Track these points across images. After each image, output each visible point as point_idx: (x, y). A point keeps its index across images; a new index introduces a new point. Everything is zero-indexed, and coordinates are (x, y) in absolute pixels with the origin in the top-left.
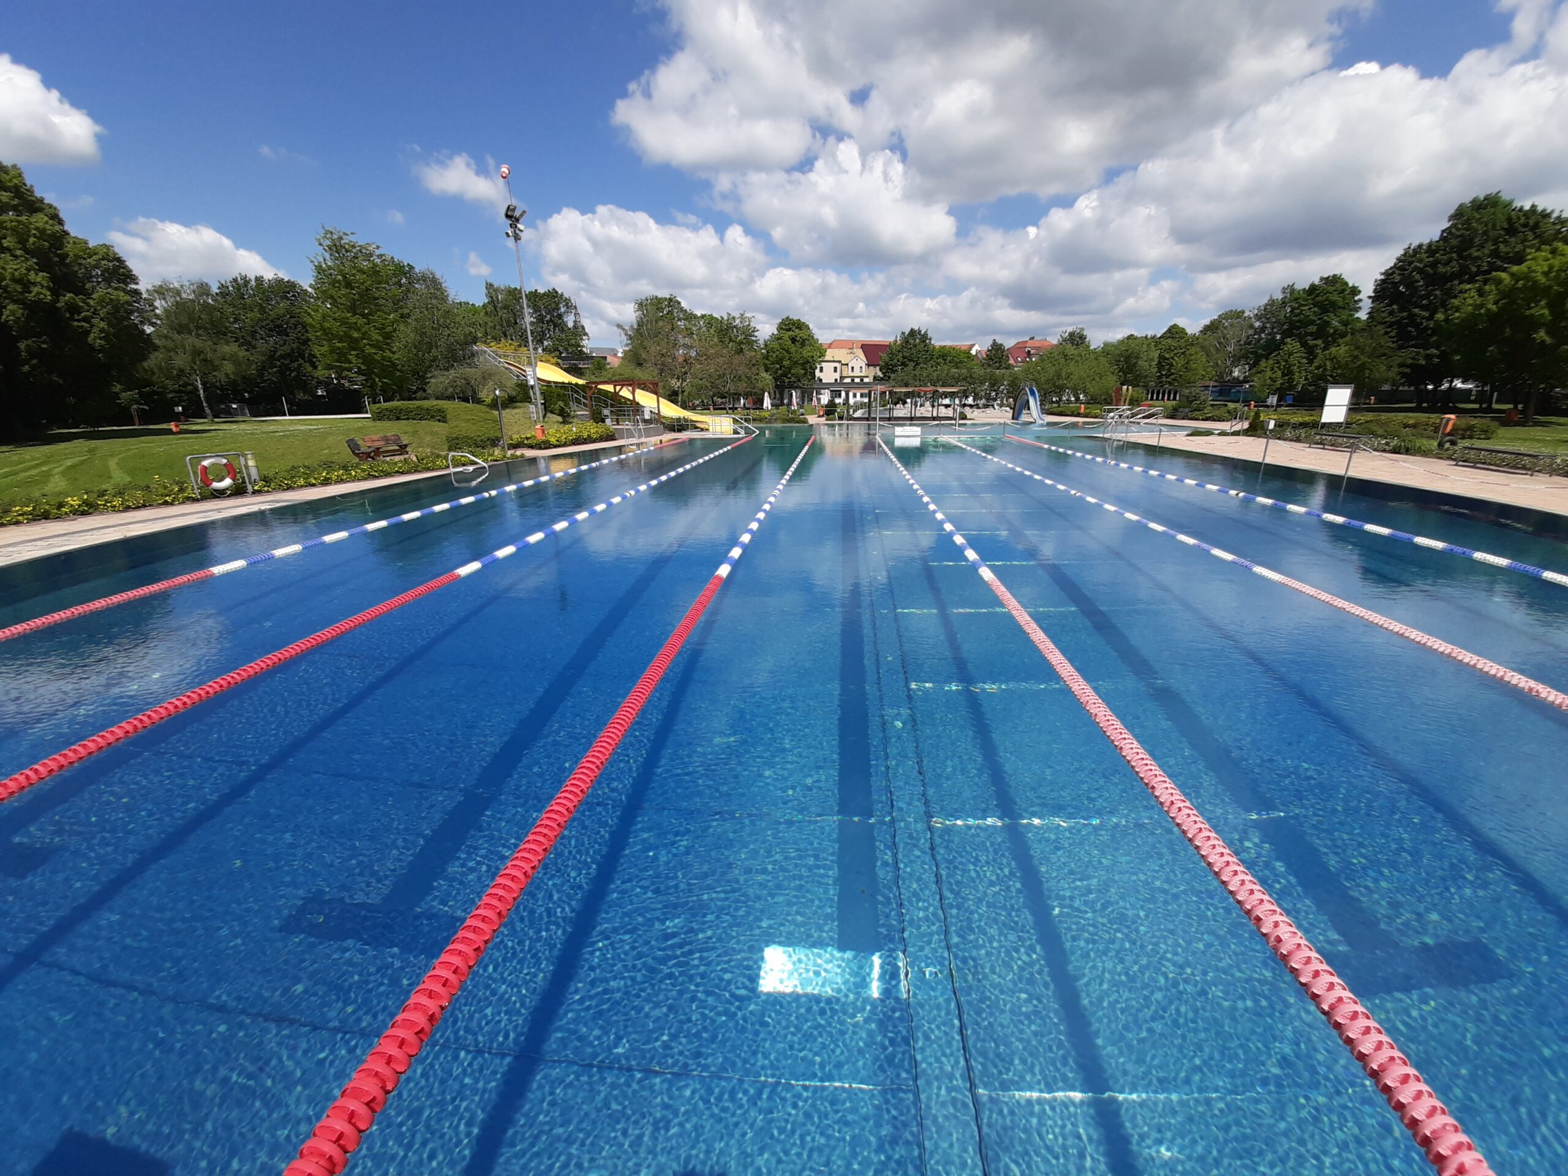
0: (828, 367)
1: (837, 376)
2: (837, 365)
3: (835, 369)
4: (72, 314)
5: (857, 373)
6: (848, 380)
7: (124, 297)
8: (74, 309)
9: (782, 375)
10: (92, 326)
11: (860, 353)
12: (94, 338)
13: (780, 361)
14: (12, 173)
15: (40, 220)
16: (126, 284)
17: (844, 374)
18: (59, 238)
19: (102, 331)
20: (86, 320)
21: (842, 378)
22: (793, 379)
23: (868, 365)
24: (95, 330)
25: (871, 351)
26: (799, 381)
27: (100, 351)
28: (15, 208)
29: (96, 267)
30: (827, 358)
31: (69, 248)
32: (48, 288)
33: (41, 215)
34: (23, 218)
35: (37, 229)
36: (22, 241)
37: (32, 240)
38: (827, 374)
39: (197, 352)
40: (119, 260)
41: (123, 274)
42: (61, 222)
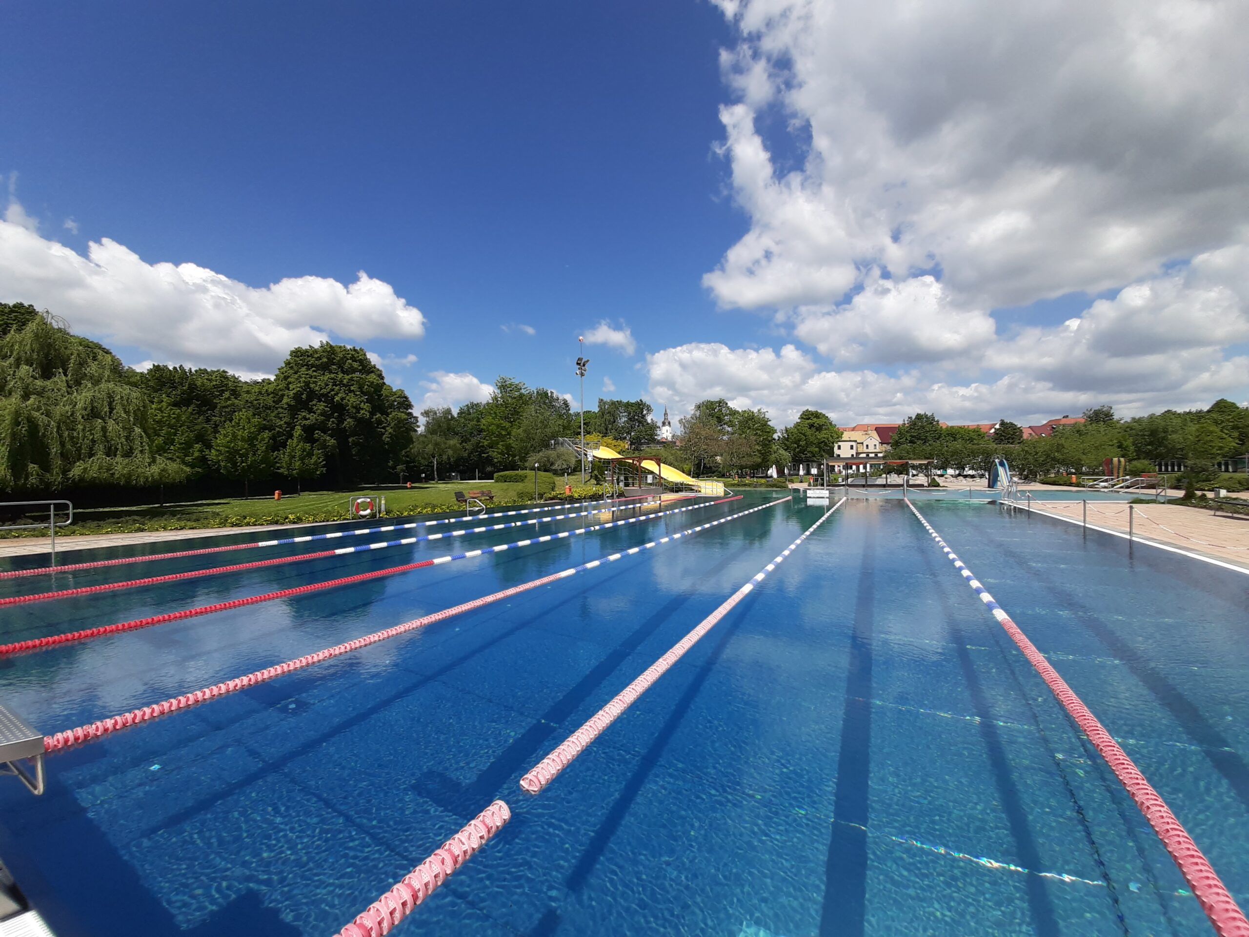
0: (845, 446)
1: (854, 452)
2: (854, 444)
3: (852, 447)
4: (378, 425)
5: (871, 449)
6: (864, 455)
7: (404, 416)
8: (379, 422)
9: (800, 452)
10: (386, 431)
11: (875, 435)
12: (386, 438)
13: (797, 442)
14: (361, 353)
15: (372, 377)
16: (407, 410)
17: (860, 450)
18: (380, 386)
19: (390, 433)
20: (384, 428)
21: (858, 454)
22: (808, 455)
23: (882, 443)
24: (387, 433)
25: (883, 432)
26: (814, 456)
27: (387, 444)
28: (360, 371)
29: (395, 401)
30: (843, 439)
31: (384, 392)
32: (369, 412)
33: (372, 374)
34: (363, 376)
35: (369, 382)
36: (361, 388)
37: (366, 387)
38: (844, 451)
39: (437, 444)
40: (406, 397)
41: (406, 405)
42: (383, 378)
